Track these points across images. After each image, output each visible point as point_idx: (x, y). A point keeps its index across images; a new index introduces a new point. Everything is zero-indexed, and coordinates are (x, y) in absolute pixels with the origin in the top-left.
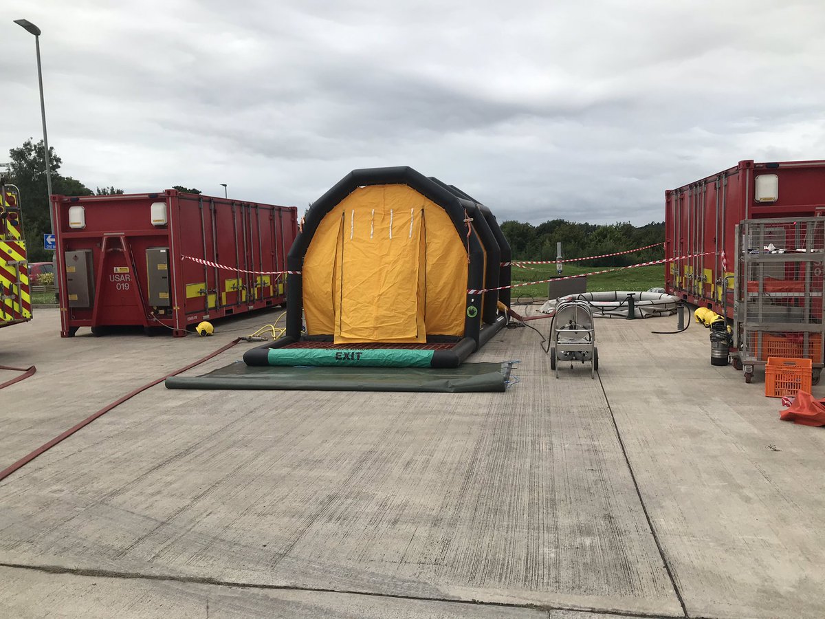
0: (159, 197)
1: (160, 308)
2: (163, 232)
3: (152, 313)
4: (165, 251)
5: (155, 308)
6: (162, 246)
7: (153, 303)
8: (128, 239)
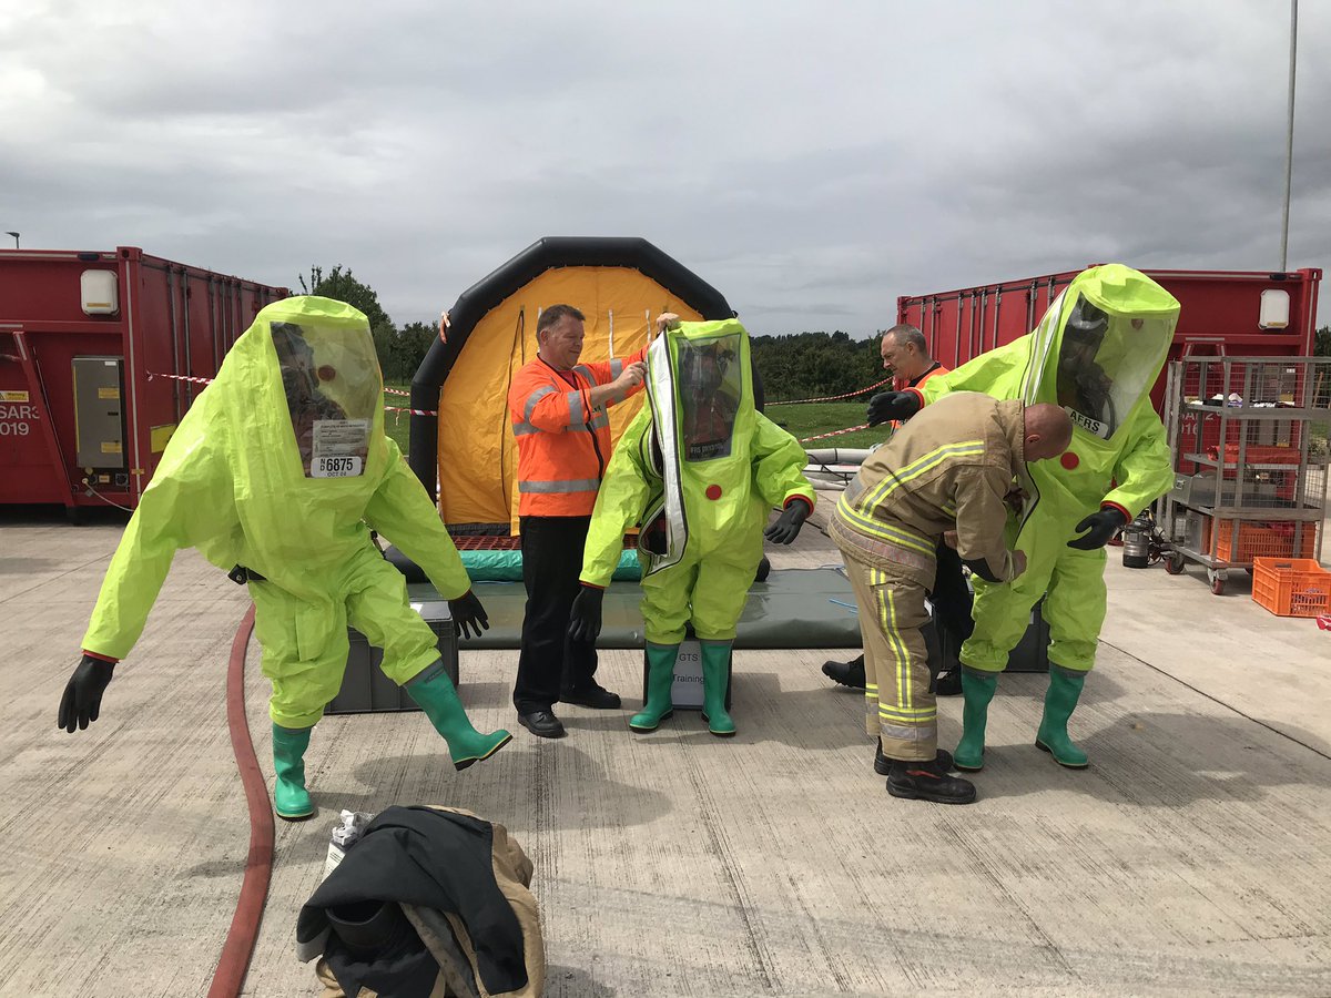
0: (101, 260)
1: (99, 471)
2: (113, 327)
3: (85, 481)
4: (114, 364)
5: (90, 472)
6: (110, 354)
7: (86, 460)
8: (30, 337)
